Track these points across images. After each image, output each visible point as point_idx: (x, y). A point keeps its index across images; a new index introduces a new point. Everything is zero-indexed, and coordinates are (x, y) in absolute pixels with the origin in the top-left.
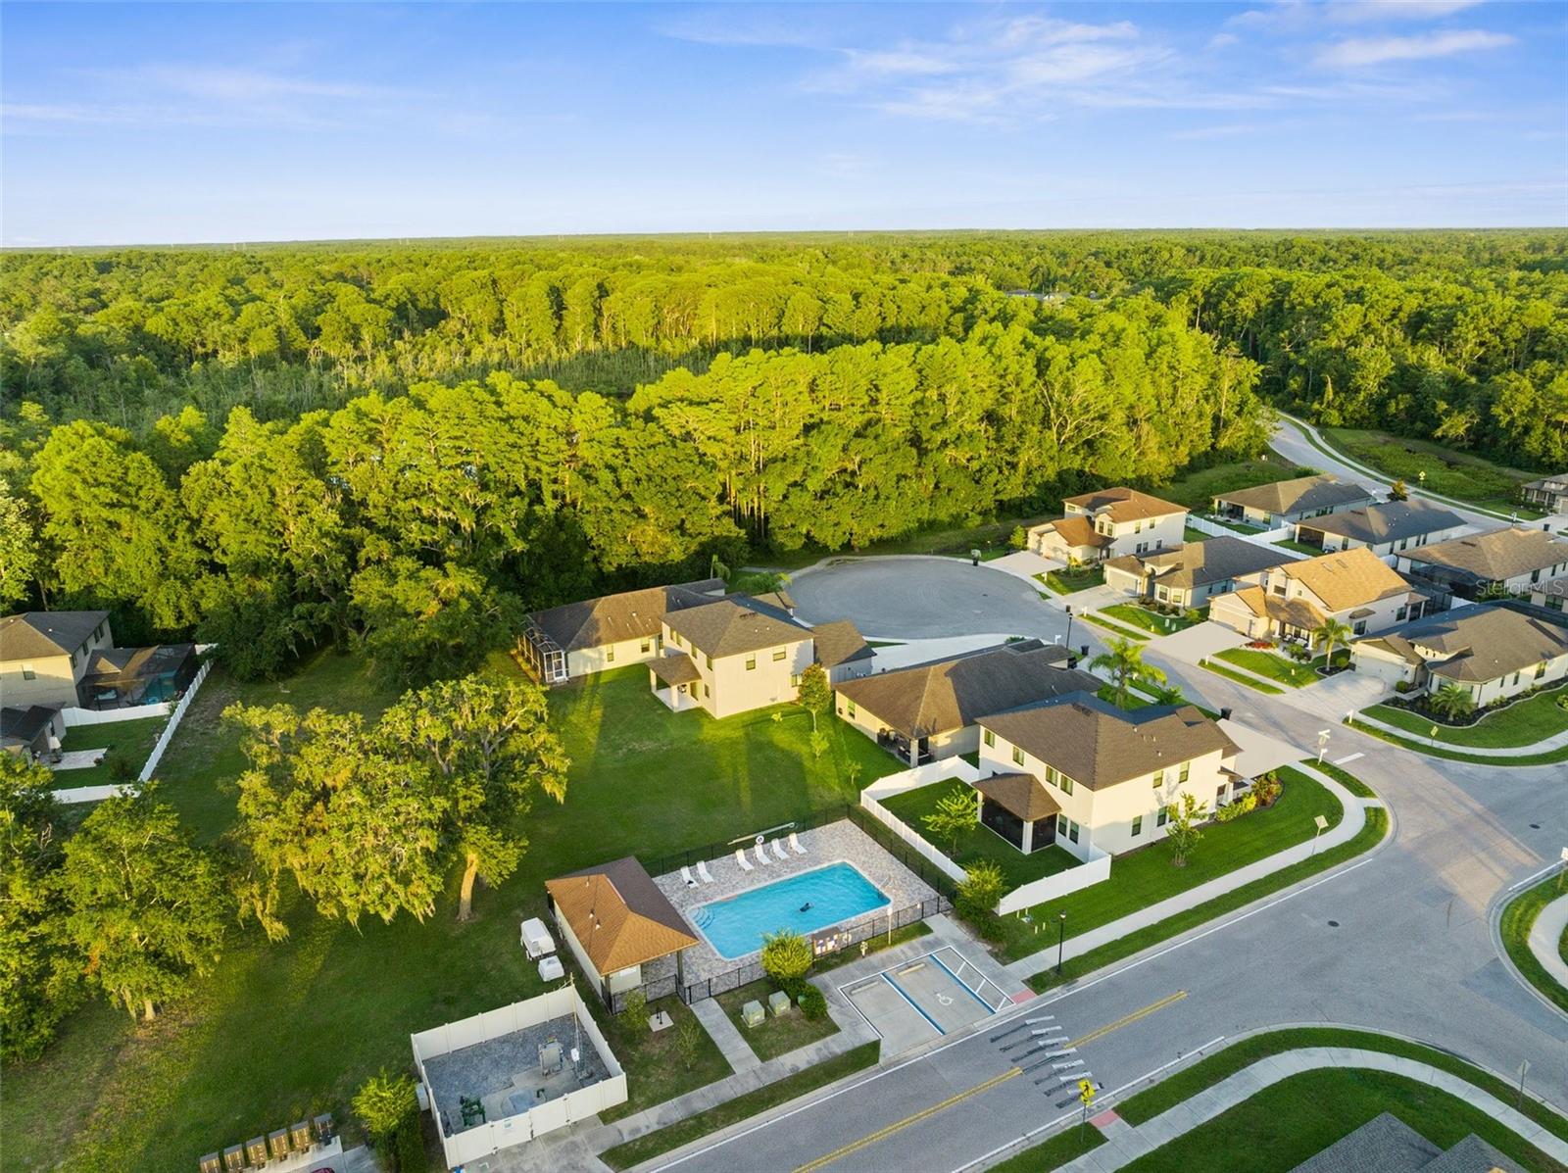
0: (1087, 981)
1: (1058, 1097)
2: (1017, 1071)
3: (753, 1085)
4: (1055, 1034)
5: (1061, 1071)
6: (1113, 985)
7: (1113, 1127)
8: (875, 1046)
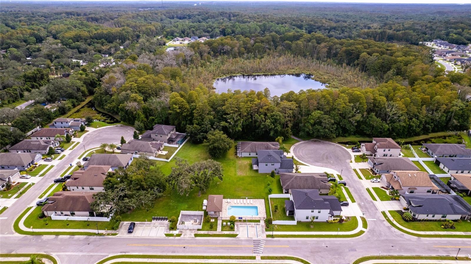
0: (275, 239)
1: (255, 252)
2: (253, 246)
3: (218, 233)
4: (263, 244)
5: (259, 249)
6: (279, 241)
7: (258, 258)
8: (237, 235)
